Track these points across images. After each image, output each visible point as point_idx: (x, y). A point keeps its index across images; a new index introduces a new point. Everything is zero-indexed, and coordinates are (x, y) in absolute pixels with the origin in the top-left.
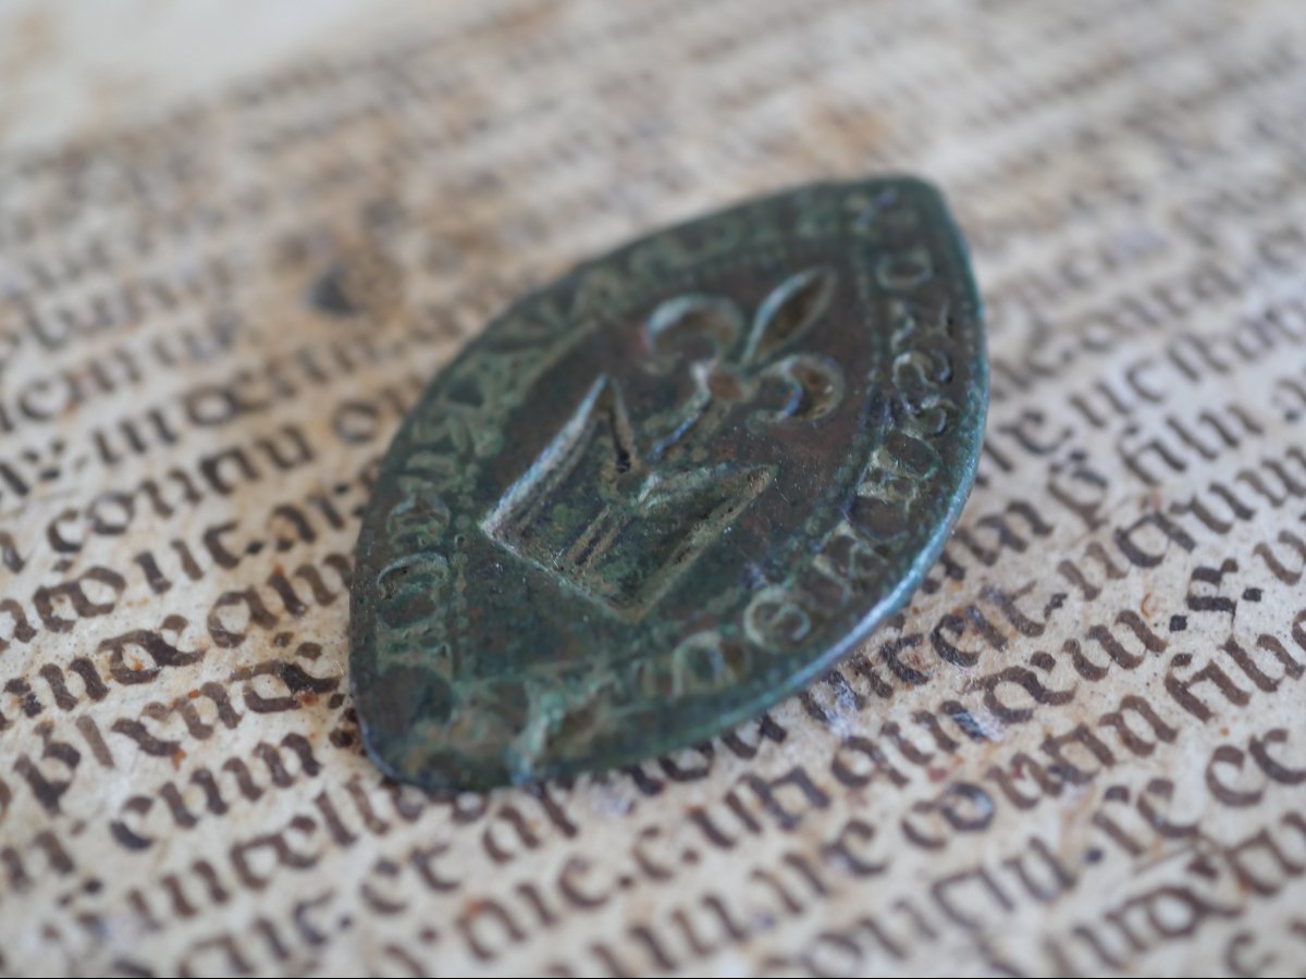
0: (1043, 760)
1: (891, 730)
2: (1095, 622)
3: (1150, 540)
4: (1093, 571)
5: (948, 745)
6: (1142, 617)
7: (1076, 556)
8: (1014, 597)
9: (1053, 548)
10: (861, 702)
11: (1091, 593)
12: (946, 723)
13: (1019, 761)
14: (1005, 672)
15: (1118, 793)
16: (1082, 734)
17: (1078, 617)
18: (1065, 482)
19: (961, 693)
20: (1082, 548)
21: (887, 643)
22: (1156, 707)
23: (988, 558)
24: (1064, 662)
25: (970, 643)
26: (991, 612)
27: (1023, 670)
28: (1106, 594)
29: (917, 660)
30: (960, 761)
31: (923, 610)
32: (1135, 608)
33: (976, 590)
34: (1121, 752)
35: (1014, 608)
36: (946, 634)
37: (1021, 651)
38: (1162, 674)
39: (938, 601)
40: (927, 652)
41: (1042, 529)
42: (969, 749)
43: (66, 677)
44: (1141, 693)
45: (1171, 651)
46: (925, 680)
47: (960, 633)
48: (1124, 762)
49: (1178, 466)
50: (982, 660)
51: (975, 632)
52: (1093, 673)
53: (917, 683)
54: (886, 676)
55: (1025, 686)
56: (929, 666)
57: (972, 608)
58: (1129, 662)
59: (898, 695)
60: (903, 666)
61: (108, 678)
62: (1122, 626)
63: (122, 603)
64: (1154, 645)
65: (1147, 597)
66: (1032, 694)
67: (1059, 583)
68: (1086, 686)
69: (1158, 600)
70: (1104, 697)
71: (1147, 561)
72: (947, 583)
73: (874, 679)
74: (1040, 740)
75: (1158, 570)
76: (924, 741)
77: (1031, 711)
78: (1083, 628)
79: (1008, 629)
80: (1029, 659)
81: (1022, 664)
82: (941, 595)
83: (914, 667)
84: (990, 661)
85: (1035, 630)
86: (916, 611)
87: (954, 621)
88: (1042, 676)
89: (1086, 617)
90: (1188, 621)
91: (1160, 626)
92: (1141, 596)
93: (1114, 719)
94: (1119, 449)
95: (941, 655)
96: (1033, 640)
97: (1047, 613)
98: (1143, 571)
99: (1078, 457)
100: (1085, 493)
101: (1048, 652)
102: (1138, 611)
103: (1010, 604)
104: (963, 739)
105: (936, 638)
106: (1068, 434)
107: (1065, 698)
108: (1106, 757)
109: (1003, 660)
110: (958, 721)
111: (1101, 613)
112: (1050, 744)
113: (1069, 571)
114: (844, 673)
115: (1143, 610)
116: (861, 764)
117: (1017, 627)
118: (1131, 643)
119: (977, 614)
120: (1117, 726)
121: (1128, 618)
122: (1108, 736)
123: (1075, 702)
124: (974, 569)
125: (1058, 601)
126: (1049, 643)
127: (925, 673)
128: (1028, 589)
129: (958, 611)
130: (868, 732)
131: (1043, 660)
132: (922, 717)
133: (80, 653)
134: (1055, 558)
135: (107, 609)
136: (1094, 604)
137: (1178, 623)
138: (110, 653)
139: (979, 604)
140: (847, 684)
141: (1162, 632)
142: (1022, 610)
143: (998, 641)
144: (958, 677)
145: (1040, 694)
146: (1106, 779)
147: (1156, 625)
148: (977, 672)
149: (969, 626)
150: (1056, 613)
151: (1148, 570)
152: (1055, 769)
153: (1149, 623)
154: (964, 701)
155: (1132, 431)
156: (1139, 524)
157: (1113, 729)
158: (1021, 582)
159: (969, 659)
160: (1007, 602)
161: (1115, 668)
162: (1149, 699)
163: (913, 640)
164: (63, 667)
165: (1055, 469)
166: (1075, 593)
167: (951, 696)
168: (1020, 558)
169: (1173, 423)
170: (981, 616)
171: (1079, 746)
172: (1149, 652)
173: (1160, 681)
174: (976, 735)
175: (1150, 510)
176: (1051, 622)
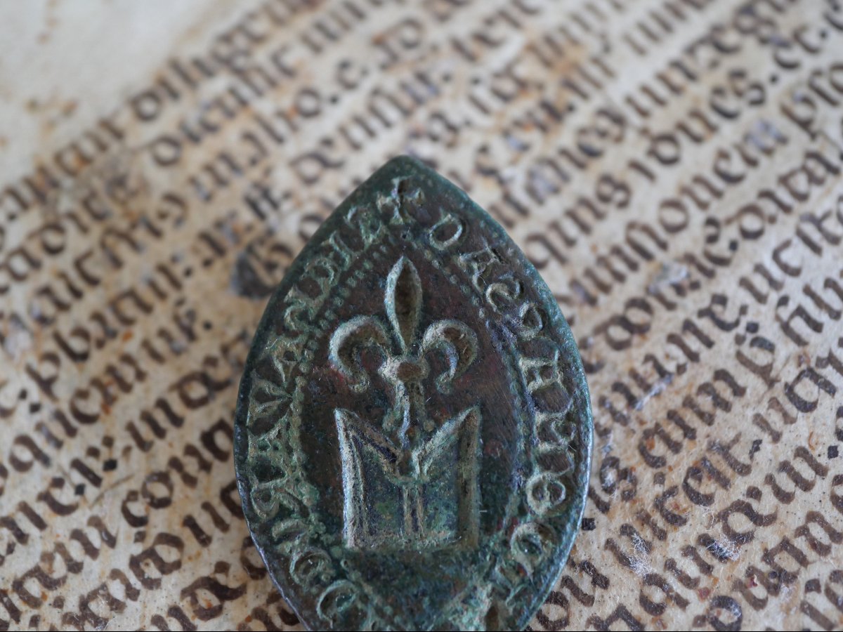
0: (765, 568)
1: (670, 565)
2: (782, 458)
3: (807, 390)
4: (775, 419)
5: (707, 569)
6: (809, 450)
7: (762, 410)
8: (729, 447)
9: (747, 405)
10: (649, 547)
11: (776, 437)
12: (702, 552)
13: (751, 572)
14: (732, 505)
15: (813, 586)
16: (785, 545)
17: (771, 456)
18: (746, 350)
19: (708, 528)
20: (765, 404)
21: (657, 497)
22: (828, 519)
23: (708, 419)
24: (767, 491)
25: (707, 487)
26: (716, 460)
27: (743, 502)
28: (785, 437)
29: (677, 507)
30: (716, 580)
31: (675, 466)
32: (805, 444)
33: (704, 446)
34: (811, 555)
35: (730, 455)
36: (691, 482)
37: (739, 488)
38: (828, 492)
39: (683, 457)
40: (682, 499)
41: (739, 391)
42: (720, 569)
43: (168, 622)
44: (817, 509)
45: (831, 474)
46: (684, 522)
47: (700, 480)
48: (814, 562)
49: (817, 327)
50: (716, 499)
51: (710, 478)
52: (785, 497)
53: (680, 525)
54: (661, 523)
55: (746, 514)
56: (685, 510)
57: (704, 459)
58: (807, 486)
59: (670, 536)
60: (670, 513)
61: (193, 618)
62: (799, 459)
63: (185, 558)
64: (821, 471)
65: (811, 435)
66: (751, 520)
67: (755, 432)
68: (783, 508)
69: (818, 436)
70: (794, 516)
71: (807, 407)
72: (686, 442)
73: (654, 527)
74: (761, 554)
75: (815, 413)
76: (692, 570)
77: (752, 533)
78: (775, 464)
79: (729, 472)
80: (745, 493)
81: (741, 498)
82: (683, 453)
83: (676, 512)
84: (723, 499)
85: (745, 470)
86: (671, 469)
87: (694, 472)
88: (755, 505)
89: (776, 457)
90: (839, 449)
91: (822, 457)
92: (807, 435)
93: (803, 531)
94: (778, 318)
95: (692, 499)
96: (746, 478)
97: (751, 457)
98: (806, 415)
99: (753, 327)
100: (762, 358)
101: (756, 486)
102: (807, 446)
103: (727, 452)
104: (715, 562)
105: (686, 486)
106: (743, 310)
107: (771, 519)
108: (803, 561)
109: (729, 497)
110: (711, 549)
111: (785, 452)
112: (768, 556)
113: (760, 421)
114: (635, 527)
115: (810, 446)
116: (657, 596)
117: (734, 469)
118: (807, 473)
119: (708, 464)
120: (806, 535)
121: (802, 453)
122: (801, 543)
123: (778, 521)
124: (702, 429)
125: (757, 445)
126: (756, 479)
127: (683, 516)
128: (736, 440)
129: (696, 463)
130: (657, 570)
131: (754, 493)
132: (688, 551)
133: (170, 603)
134: (750, 413)
135: (177, 565)
136: (779, 444)
137: (833, 452)
138: (189, 599)
139: (708, 455)
140: (638, 534)
141: (823, 460)
142: (736, 456)
143: (725, 483)
144: (704, 516)
145: (757, 519)
146: (805, 576)
147: (819, 455)
148: (715, 508)
149: (705, 474)
150: (756, 454)
151: (809, 414)
152: (773, 574)
153: (815, 454)
154: (710, 532)
155: (784, 301)
156: (798, 379)
157: (803, 538)
158: (732, 435)
159: (708, 500)
160: (725, 450)
161: (799, 492)
162: (823, 513)
163: (672, 492)
164: (164, 615)
165: (739, 340)
166: (766, 438)
167: (702, 530)
168: (728, 416)
169: (808, 291)
170: (711, 465)
171: (785, 555)
172: (818, 477)
173: (828, 498)
174: (723, 559)
175: (804, 367)
176: (755, 462)
